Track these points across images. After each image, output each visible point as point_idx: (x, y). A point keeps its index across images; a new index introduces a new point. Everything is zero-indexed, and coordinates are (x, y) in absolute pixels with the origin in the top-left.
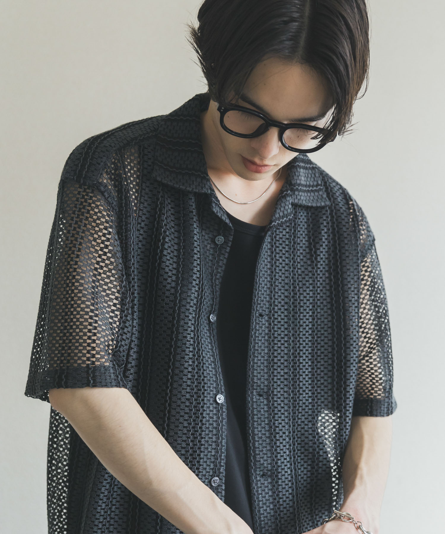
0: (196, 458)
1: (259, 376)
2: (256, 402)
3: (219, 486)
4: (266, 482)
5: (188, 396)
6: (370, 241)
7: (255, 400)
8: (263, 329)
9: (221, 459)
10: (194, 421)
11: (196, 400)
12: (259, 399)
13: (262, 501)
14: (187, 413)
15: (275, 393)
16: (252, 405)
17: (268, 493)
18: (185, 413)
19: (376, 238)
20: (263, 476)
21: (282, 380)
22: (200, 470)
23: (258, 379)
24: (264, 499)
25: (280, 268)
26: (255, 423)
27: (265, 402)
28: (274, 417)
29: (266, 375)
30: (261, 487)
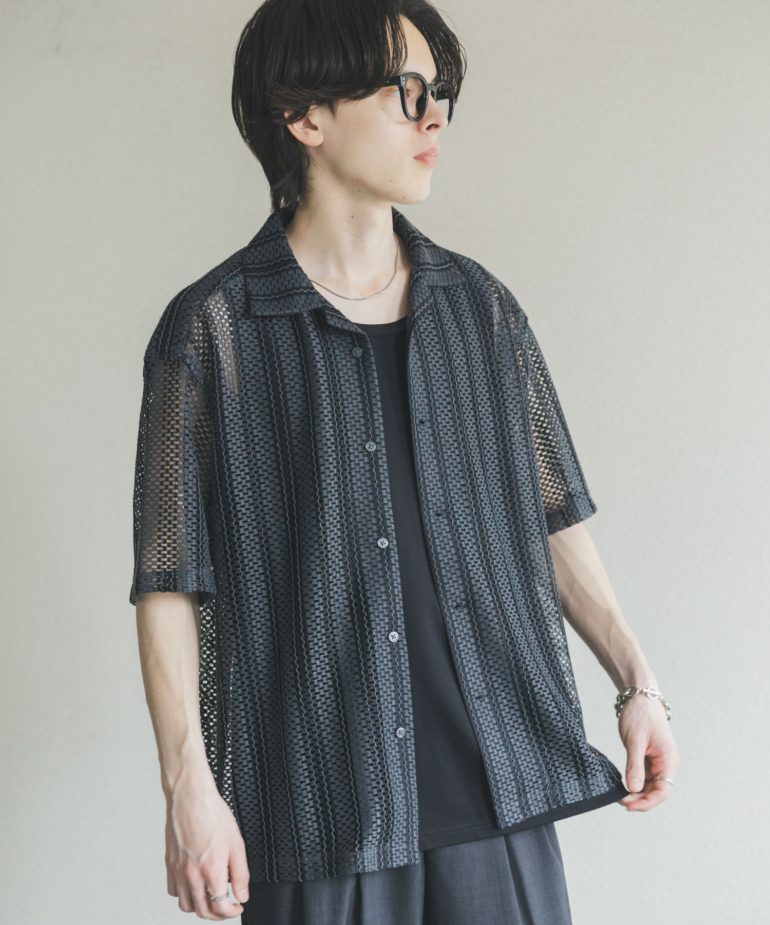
1: (433, 492)
2: (435, 523)
3: (399, 641)
4: (462, 614)
6: (521, 323)
7: (433, 521)
8: (427, 437)
9: (396, 611)
12: (438, 519)
13: (460, 635)
15: (455, 510)
16: (431, 528)
17: (466, 626)
19: (527, 316)
20: (457, 607)
21: (460, 494)
23: (432, 497)
24: (462, 634)
25: (434, 363)
26: (438, 548)
27: (446, 522)
28: (459, 538)
29: (440, 491)
30: (456, 620)
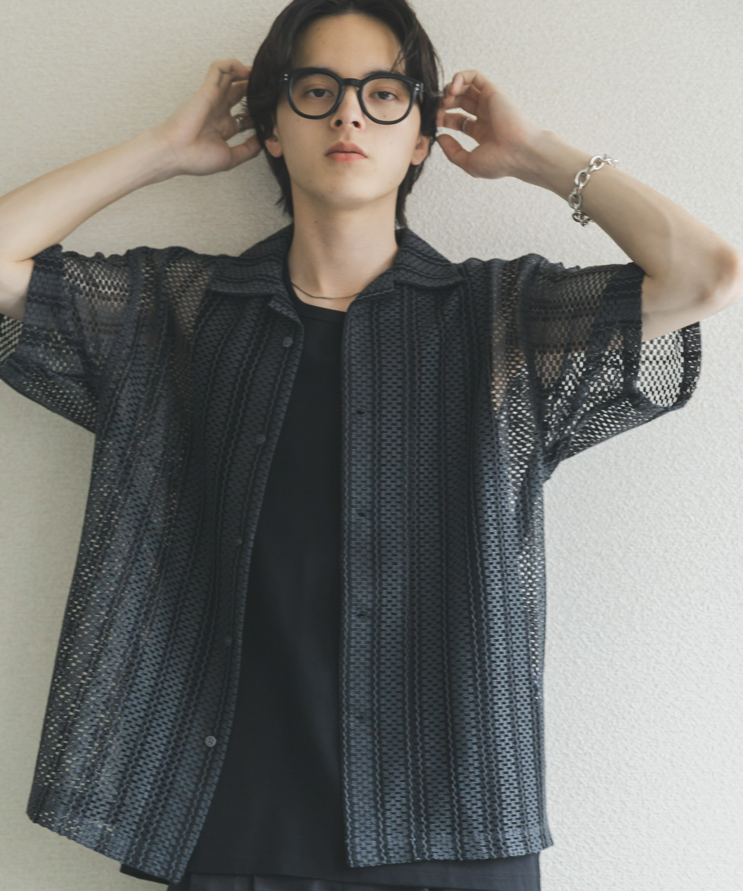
1: (359, 489)
2: (355, 523)
4: (363, 624)
7: (353, 520)
8: (364, 429)
12: (360, 520)
13: (355, 647)
15: (383, 512)
16: (350, 527)
17: (365, 638)
23: (358, 494)
24: (358, 645)
26: (353, 550)
27: (368, 524)
29: (369, 489)
30: (355, 629)
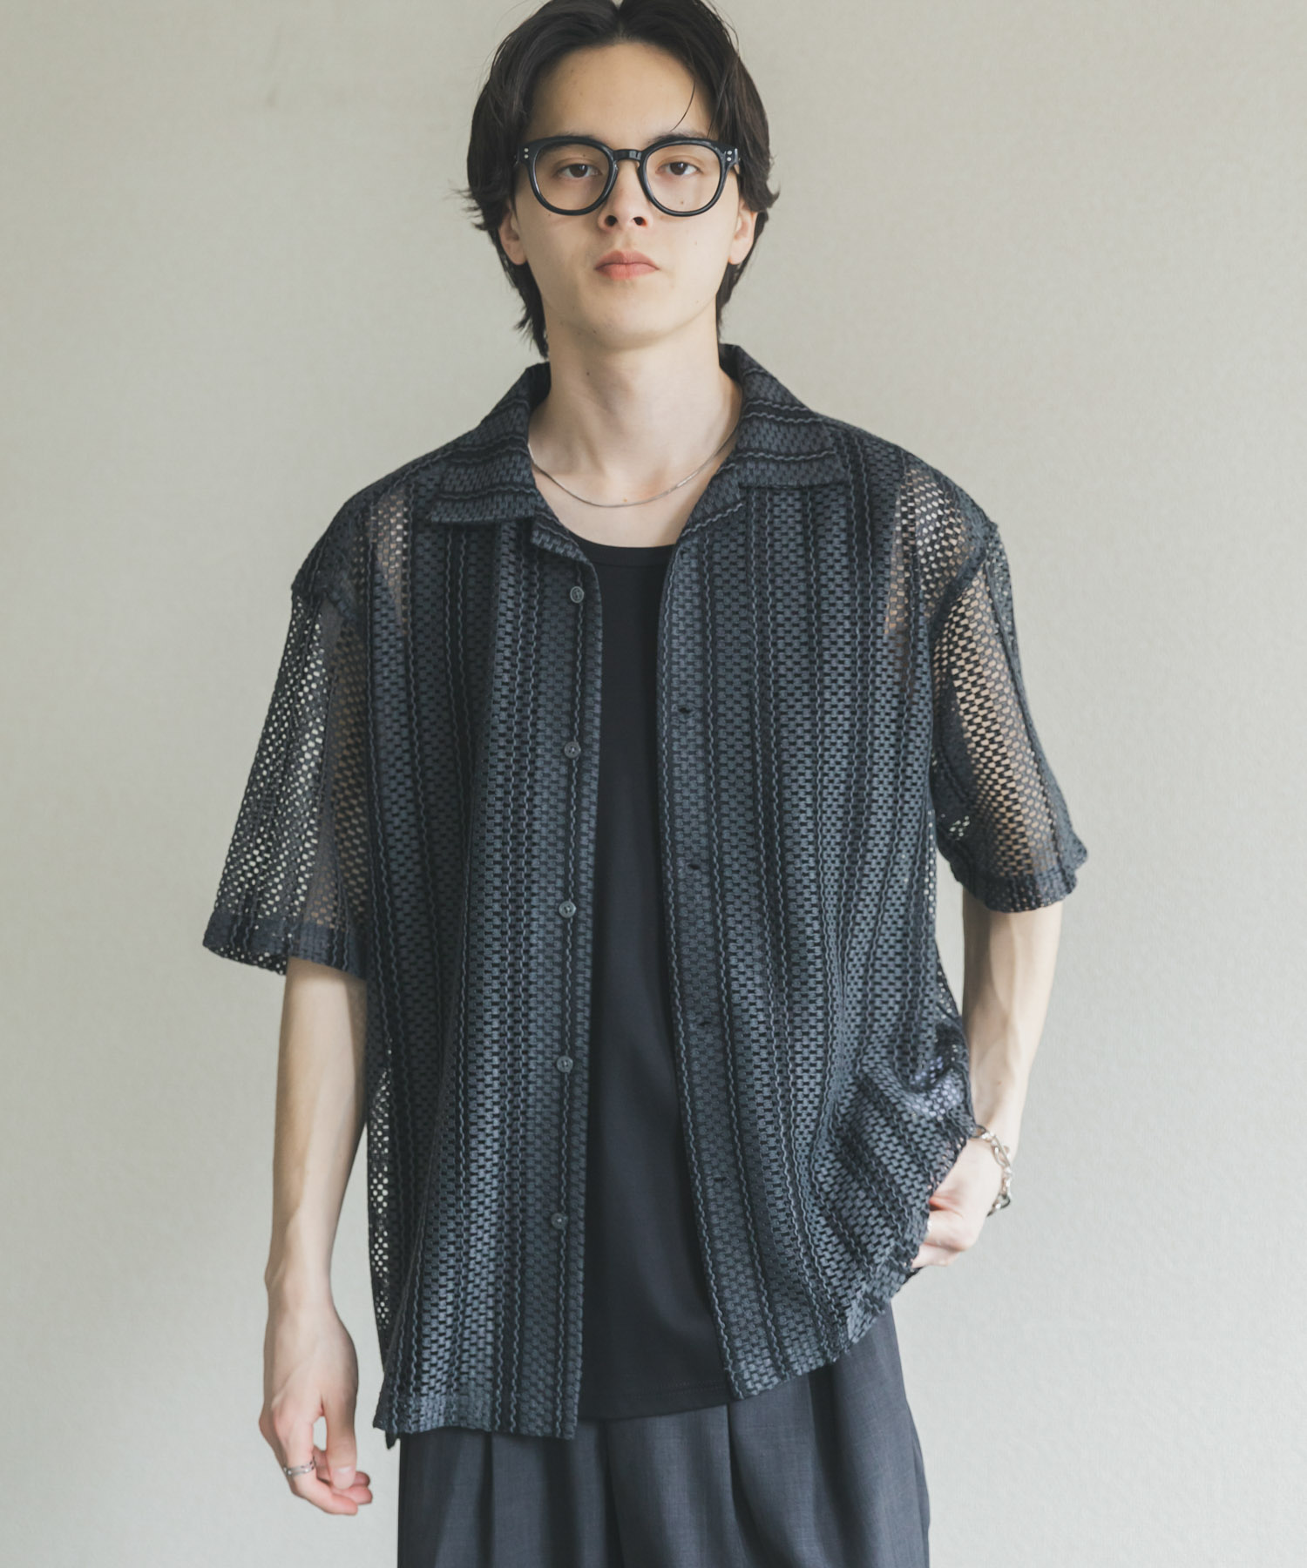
0: (520, 1022)
1: (687, 829)
2: (684, 880)
3: (574, 1072)
4: (709, 1037)
5: (497, 907)
7: (681, 876)
8: (691, 737)
9: (576, 1023)
10: (512, 952)
11: (512, 913)
12: (691, 875)
13: (699, 1073)
14: (497, 939)
15: (726, 862)
16: (676, 887)
17: (714, 1057)
18: (495, 939)
20: (702, 1024)
21: (742, 836)
22: (531, 1043)
23: (685, 836)
24: (704, 1069)
26: (683, 922)
27: (705, 880)
28: (724, 910)
29: (703, 827)
30: (696, 1046)
